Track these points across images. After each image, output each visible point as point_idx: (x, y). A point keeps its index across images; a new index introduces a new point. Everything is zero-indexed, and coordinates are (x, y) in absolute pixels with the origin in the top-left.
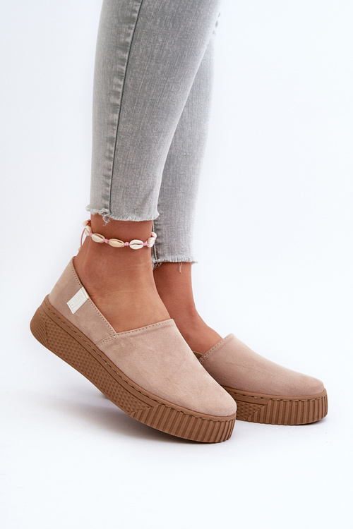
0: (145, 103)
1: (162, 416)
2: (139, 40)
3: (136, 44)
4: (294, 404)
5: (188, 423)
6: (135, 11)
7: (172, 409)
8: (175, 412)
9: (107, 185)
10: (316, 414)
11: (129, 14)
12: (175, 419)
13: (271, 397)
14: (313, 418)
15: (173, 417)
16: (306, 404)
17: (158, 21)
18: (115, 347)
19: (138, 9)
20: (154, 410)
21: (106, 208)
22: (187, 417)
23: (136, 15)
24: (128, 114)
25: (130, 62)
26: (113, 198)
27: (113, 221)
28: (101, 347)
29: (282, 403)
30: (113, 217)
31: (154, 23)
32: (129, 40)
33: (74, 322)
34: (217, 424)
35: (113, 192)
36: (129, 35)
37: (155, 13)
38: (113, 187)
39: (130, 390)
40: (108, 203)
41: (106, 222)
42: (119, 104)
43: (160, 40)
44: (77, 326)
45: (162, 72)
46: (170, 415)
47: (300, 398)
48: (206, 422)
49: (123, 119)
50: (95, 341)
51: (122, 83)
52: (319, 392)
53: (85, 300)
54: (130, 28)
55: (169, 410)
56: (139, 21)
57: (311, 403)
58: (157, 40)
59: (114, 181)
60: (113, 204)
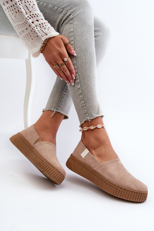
1: (121, 193)
5: (131, 194)
7: (125, 189)
8: (126, 191)
9: (85, 109)
12: (126, 193)
15: (125, 193)
18: (100, 168)
20: (118, 190)
21: (87, 117)
22: (131, 192)
28: (95, 169)
33: (83, 161)
34: (142, 194)
39: (108, 183)
40: (87, 115)
44: (85, 162)
46: (124, 192)
48: (138, 194)
50: (92, 167)
53: (88, 152)
55: (124, 190)
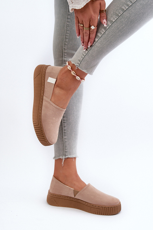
0: (108, 41)
2: (117, 22)
3: (115, 23)
4: (109, 208)
6: (120, 14)
9: (82, 57)
10: (117, 211)
11: (118, 13)
13: (102, 206)
14: (116, 213)
16: (113, 208)
17: (126, 20)
19: (121, 13)
21: (78, 64)
23: (120, 15)
24: (101, 41)
25: (110, 27)
26: (82, 62)
27: (78, 69)
29: (105, 208)
30: (79, 68)
31: (125, 20)
32: (114, 21)
35: (83, 60)
36: (114, 19)
37: (126, 17)
38: (84, 59)
40: (79, 63)
41: (76, 68)
42: (100, 37)
43: (124, 25)
45: (119, 35)
47: (111, 206)
49: (98, 42)
51: (104, 31)
52: (118, 204)
54: (116, 17)
56: (120, 17)
57: (115, 208)
58: (123, 25)
59: (85, 57)
60: (81, 64)
